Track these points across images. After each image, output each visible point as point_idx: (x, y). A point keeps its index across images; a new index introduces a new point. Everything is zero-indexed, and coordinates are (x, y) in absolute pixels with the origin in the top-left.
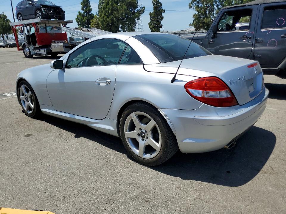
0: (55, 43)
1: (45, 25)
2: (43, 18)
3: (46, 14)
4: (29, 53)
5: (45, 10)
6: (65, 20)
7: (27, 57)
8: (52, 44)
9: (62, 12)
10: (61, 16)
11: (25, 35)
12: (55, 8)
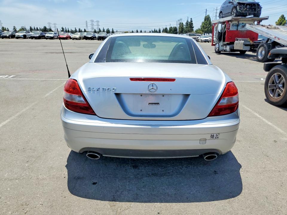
0: (237, 40)
1: (237, 22)
2: (237, 16)
3: (240, 12)
4: (218, 48)
5: (240, 7)
6: (260, 17)
7: (216, 52)
8: (236, 42)
9: (258, 8)
10: (256, 12)
11: (217, 32)
12: (252, 5)
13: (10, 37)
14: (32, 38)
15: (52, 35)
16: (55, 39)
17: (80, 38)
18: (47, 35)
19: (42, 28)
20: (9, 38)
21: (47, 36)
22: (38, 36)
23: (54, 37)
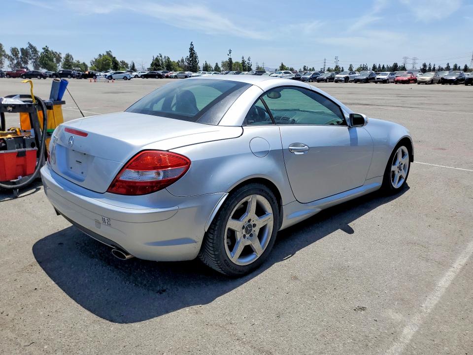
13: (328, 80)
14: (356, 81)
15: (385, 77)
16: (389, 83)
17: (432, 82)
18: (378, 77)
19: (391, 65)
20: (327, 82)
21: (378, 79)
22: (365, 78)
23: (388, 79)
